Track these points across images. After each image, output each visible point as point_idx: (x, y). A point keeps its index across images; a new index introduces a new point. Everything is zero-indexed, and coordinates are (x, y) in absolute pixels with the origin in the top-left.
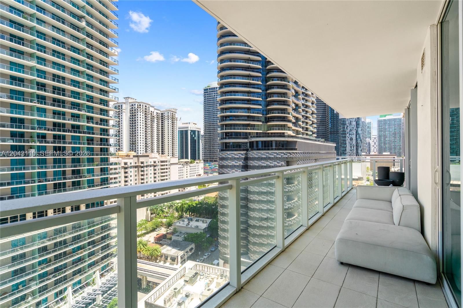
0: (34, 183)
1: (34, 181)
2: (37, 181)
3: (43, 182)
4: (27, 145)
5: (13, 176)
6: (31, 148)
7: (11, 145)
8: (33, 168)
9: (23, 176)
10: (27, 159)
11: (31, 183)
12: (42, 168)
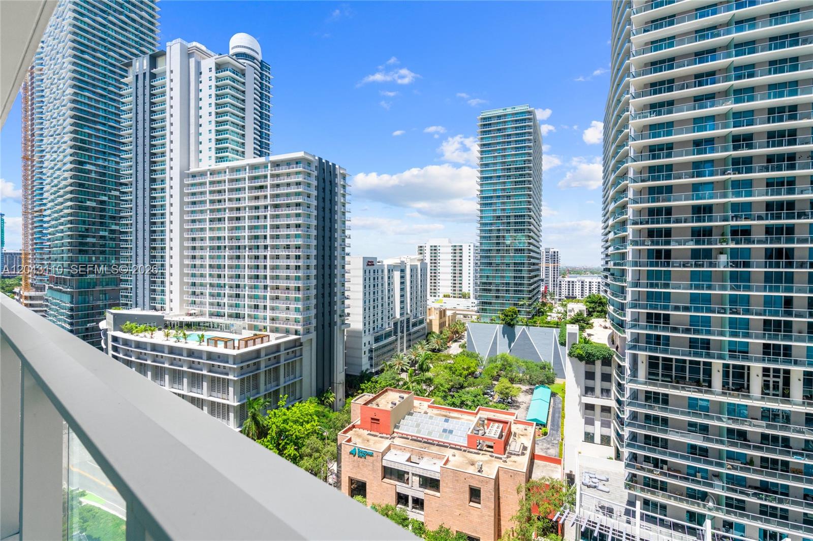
0: (725, 313)
1: (725, 309)
2: (728, 311)
3: (739, 314)
4: (716, 249)
5: (694, 298)
6: (721, 253)
7: (693, 250)
8: (723, 288)
9: (707, 299)
10: (716, 271)
11: (719, 313)
12: (738, 288)
